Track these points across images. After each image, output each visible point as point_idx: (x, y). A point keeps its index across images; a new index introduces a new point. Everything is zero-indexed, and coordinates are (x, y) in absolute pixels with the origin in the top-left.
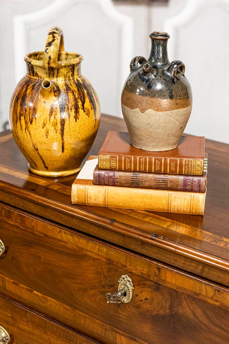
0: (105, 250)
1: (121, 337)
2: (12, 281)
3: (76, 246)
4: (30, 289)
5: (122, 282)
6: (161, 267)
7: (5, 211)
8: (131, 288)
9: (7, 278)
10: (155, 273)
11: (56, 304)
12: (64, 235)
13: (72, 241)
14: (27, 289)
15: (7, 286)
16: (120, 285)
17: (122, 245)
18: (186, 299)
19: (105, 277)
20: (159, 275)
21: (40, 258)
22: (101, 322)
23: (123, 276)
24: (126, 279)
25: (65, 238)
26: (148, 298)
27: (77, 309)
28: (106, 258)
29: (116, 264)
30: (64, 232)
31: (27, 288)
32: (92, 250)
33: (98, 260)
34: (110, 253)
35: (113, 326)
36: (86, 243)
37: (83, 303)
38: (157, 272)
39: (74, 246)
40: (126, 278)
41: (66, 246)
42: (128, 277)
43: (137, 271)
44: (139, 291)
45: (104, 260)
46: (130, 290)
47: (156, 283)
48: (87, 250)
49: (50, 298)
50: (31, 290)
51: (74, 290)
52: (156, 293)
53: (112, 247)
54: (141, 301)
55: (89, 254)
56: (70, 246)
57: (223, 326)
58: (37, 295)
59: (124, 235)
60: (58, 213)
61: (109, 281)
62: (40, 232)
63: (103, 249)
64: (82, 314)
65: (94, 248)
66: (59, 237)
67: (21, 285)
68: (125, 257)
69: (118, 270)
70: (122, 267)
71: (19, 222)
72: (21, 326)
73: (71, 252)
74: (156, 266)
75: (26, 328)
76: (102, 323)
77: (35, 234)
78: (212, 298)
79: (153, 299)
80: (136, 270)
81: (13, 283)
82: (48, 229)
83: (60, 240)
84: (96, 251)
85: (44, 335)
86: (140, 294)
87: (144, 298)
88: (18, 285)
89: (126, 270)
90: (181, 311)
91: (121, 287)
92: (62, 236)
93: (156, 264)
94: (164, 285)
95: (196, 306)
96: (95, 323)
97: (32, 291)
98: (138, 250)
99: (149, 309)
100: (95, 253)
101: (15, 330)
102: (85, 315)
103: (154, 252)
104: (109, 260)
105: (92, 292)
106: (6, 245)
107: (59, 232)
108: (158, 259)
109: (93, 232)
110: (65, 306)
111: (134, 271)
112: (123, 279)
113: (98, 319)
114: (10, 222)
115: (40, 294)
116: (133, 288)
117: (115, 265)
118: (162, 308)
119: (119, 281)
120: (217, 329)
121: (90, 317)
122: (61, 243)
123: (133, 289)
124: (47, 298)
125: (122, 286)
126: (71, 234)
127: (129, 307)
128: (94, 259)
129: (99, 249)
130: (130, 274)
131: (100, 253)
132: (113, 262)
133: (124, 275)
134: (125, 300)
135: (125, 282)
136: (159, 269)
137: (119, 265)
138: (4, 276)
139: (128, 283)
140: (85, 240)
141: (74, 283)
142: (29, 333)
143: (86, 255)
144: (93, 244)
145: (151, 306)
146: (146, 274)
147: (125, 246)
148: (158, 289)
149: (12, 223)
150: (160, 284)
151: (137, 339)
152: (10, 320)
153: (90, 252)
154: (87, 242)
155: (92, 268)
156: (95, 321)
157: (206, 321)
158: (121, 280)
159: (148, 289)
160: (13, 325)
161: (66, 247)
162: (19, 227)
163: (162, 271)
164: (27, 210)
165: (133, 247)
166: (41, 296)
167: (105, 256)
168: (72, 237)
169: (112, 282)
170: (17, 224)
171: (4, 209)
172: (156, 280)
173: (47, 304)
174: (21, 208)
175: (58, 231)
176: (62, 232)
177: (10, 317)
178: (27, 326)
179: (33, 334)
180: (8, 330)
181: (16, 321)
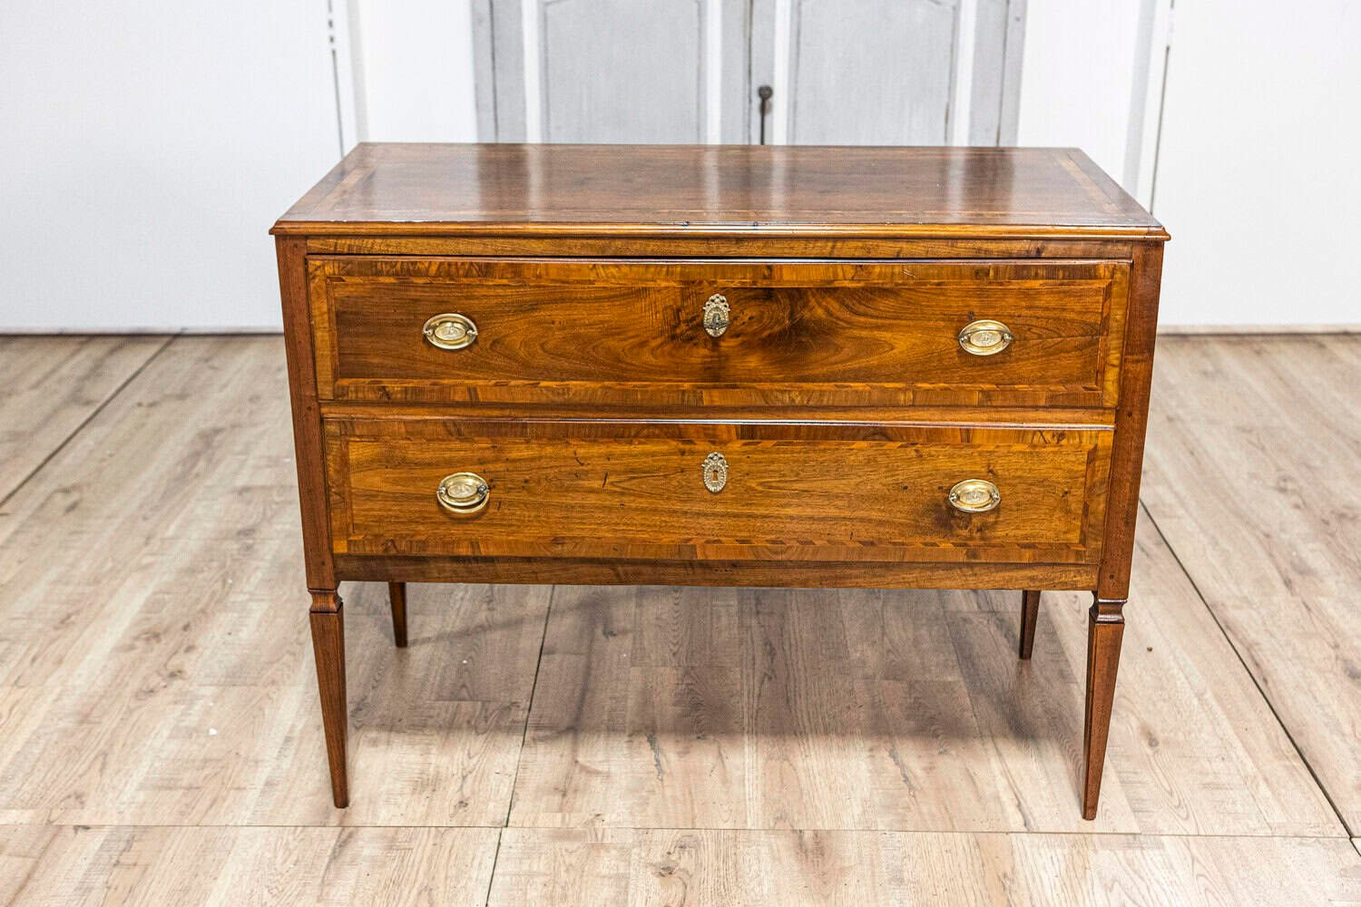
0: (679, 269)
2: (493, 382)
3: (625, 281)
4: (531, 382)
5: (710, 307)
6: (772, 264)
7: (478, 268)
8: (726, 311)
10: (764, 275)
11: (588, 387)
12: (602, 270)
13: (616, 275)
14: (527, 385)
15: (480, 396)
16: (706, 314)
18: (814, 296)
20: (771, 274)
21: (553, 322)
22: (675, 383)
23: (712, 298)
24: (717, 300)
25: (603, 275)
26: (753, 316)
27: (629, 380)
28: (680, 281)
29: (697, 284)
30: (603, 266)
31: (526, 382)
32: (655, 277)
33: (667, 288)
34: (687, 270)
35: (697, 381)
36: (643, 270)
37: (639, 366)
38: (766, 272)
39: (621, 282)
41: (607, 286)
42: (719, 296)
43: (735, 282)
44: (738, 311)
45: (676, 285)
46: (725, 314)
47: (765, 289)
48: (646, 280)
49: (574, 383)
51: (624, 351)
52: (767, 304)
54: (744, 323)
56: (614, 284)
57: (871, 312)
58: (549, 387)
60: (585, 241)
61: (687, 314)
62: (553, 280)
63: (674, 269)
64: (639, 383)
65: (659, 272)
66: (592, 276)
67: (513, 383)
68: (713, 269)
69: (704, 291)
70: (708, 286)
71: (509, 276)
72: (514, 455)
73: (614, 293)
75: (526, 454)
76: (677, 384)
77: (543, 286)
78: (852, 279)
79: (761, 314)
80: (732, 283)
82: (570, 270)
83: (595, 281)
84: (661, 277)
85: (564, 450)
86: (742, 313)
87: (748, 318)
88: (506, 385)
89: (716, 288)
90: (807, 314)
91: (709, 315)
92: (597, 273)
93: (765, 262)
94: (779, 287)
95: (829, 300)
96: (663, 389)
97: (535, 385)
98: (731, 253)
99: (757, 331)
100: (660, 280)
101: (500, 468)
102: (643, 383)
103: (758, 247)
107: (591, 268)
109: (653, 250)
110: (606, 383)
111: (730, 285)
112: (713, 301)
113: (668, 381)
114: (488, 283)
115: (553, 384)
116: (730, 310)
118: (777, 322)
119: (703, 308)
120: (862, 319)
121: (654, 383)
122: (598, 285)
123: (729, 312)
124: (568, 385)
125: (711, 313)
127: (723, 341)
128: (659, 290)
129: (667, 271)
130: (722, 292)
131: (668, 278)
133: (713, 295)
135: (716, 305)
136: (770, 267)
137: (704, 284)
138: (475, 381)
139: (721, 304)
140: (641, 266)
141: (621, 341)
142: (532, 460)
143: (644, 289)
144: (656, 268)
145: (759, 326)
146: (750, 283)
147: (710, 254)
148: (770, 297)
149: (492, 284)
150: (772, 290)
151: (738, 384)
152: (488, 454)
153: (653, 280)
154: (646, 268)
157: (845, 315)
158: (709, 305)
159: (752, 304)
160: (497, 460)
161: (604, 288)
162: (509, 286)
163: (774, 268)
164: (522, 253)
165: (723, 251)
166: (557, 385)
167: (678, 278)
168: (616, 269)
169: (693, 314)
170: (505, 281)
172: (766, 284)
173: (569, 395)
176: (597, 267)
177: (488, 448)
178: (527, 449)
179: (540, 458)
180: (483, 473)
181: (501, 450)
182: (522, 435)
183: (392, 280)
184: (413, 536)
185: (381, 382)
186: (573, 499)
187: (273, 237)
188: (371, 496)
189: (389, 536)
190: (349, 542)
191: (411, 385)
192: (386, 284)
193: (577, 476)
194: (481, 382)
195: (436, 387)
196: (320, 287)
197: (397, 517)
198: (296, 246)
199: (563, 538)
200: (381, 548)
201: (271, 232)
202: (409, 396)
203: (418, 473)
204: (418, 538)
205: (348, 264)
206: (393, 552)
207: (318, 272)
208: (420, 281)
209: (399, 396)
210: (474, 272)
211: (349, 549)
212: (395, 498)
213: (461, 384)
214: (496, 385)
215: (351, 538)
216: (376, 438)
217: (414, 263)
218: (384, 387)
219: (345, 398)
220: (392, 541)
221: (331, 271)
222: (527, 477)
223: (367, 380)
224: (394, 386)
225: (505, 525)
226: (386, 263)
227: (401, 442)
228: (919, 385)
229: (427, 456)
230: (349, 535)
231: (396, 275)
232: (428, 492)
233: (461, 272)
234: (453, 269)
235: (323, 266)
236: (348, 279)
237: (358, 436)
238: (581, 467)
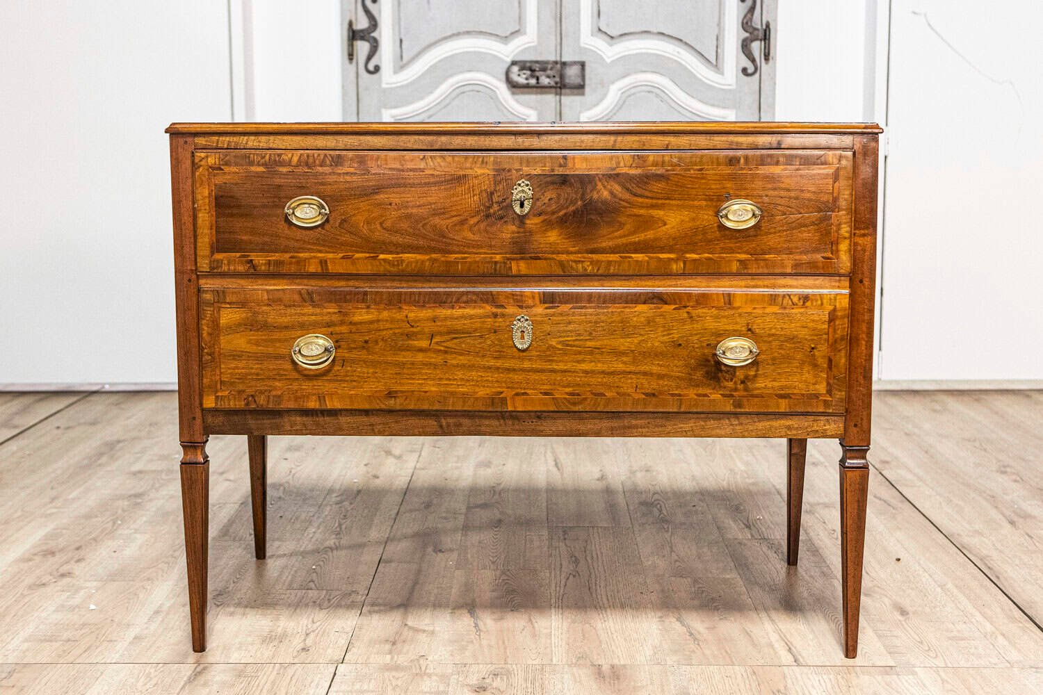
1: (517, 265)
2: (341, 256)
4: (372, 255)
6: (566, 154)
7: (330, 159)
8: (530, 193)
10: (560, 164)
12: (430, 161)
14: (367, 257)
15: (330, 268)
16: (514, 196)
17: (512, 147)
18: (600, 180)
20: (566, 164)
21: (390, 204)
23: (519, 182)
24: (523, 184)
25: (431, 164)
26: (552, 197)
27: (452, 253)
28: (493, 169)
29: (508, 172)
30: (431, 156)
31: (367, 255)
32: (473, 166)
34: (498, 160)
36: (463, 160)
37: (461, 242)
38: (562, 161)
39: (448, 170)
42: (525, 182)
44: (540, 193)
45: (490, 172)
46: (530, 196)
47: (561, 176)
48: (466, 168)
49: (407, 255)
51: (447, 228)
52: (563, 188)
54: (544, 204)
56: (440, 171)
57: (647, 194)
58: (384, 259)
60: (417, 137)
62: (391, 169)
64: (460, 256)
65: (475, 162)
66: (423, 165)
67: (357, 255)
69: (512, 177)
70: (515, 172)
71: (356, 165)
72: (357, 318)
73: (440, 179)
75: (366, 317)
77: (384, 174)
78: (631, 167)
79: (559, 196)
80: (535, 170)
82: (404, 160)
83: (425, 169)
85: (398, 314)
86: (543, 196)
87: (548, 199)
88: (350, 258)
89: (521, 174)
90: (595, 196)
91: (516, 197)
93: (561, 153)
94: (572, 174)
95: (612, 183)
97: (375, 258)
98: (535, 146)
99: (555, 211)
100: (477, 168)
101: (345, 330)
102: (463, 255)
103: (555, 141)
104: (498, 170)
105: (475, 220)
107: (422, 159)
109: (471, 144)
110: (432, 255)
111: (533, 172)
112: (519, 185)
113: (484, 253)
114: (339, 171)
115: (390, 257)
116: (533, 192)
118: (571, 203)
119: (513, 191)
120: (640, 200)
121: (472, 256)
122: (426, 173)
124: (402, 257)
125: (518, 195)
126: (440, 155)
127: (528, 219)
128: (476, 176)
129: (483, 160)
130: (527, 177)
131: (483, 166)
133: (519, 180)
135: (522, 188)
136: (565, 157)
137: (512, 171)
138: (326, 254)
139: (526, 188)
140: (462, 156)
141: (446, 219)
142: (371, 323)
143: (464, 176)
144: (473, 158)
145: (557, 206)
148: (564, 182)
149: (343, 172)
150: (567, 176)
152: (335, 318)
153: (471, 168)
157: (627, 196)
158: (516, 189)
159: (551, 188)
160: (342, 323)
161: (433, 175)
162: (354, 174)
166: (393, 258)
169: (504, 196)
170: (352, 170)
172: (562, 172)
175: (422, 157)
176: (426, 157)
177: (335, 313)
178: (368, 313)
179: (378, 321)
180: (330, 335)
181: (346, 314)
182: (364, 301)
183: (261, 169)
184: (270, 391)
185: (249, 256)
186: (404, 357)
187: (168, 134)
188: (236, 356)
189: (249, 391)
190: (217, 397)
191: (274, 258)
192: (257, 173)
193: (409, 336)
194: (331, 256)
195: (294, 260)
196: (204, 175)
197: (258, 374)
198: (186, 142)
199: (396, 392)
200: (243, 403)
201: (166, 131)
202: (271, 268)
203: (277, 335)
204: (274, 393)
205: (226, 156)
206: (253, 406)
207: (202, 163)
208: (284, 170)
209: (263, 268)
210: (328, 162)
211: (216, 403)
212: (259, 358)
213: (315, 257)
214: (343, 258)
215: (219, 394)
216: (243, 304)
217: (280, 155)
218: (251, 260)
219: (219, 271)
220: (252, 396)
221: (213, 162)
222: (367, 338)
223: (238, 255)
224: (260, 259)
225: (347, 381)
226: (257, 154)
227: (264, 308)
228: (688, 255)
229: (285, 320)
230: (216, 392)
231: (264, 165)
232: (284, 351)
233: (317, 162)
234: (311, 160)
235: (207, 157)
236: (226, 169)
237: (228, 303)
238: (412, 329)
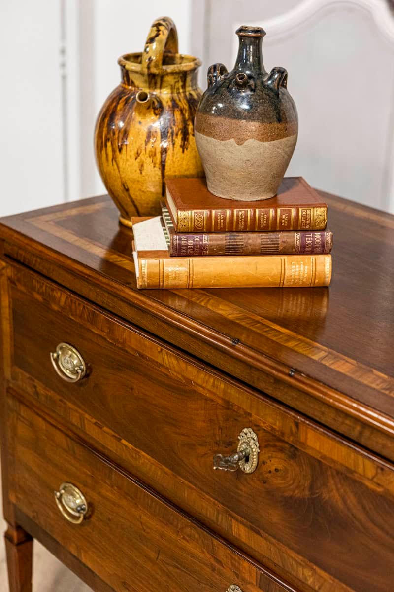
0: (222, 386)
1: (238, 526)
2: (94, 421)
3: (183, 376)
4: (117, 435)
5: (243, 439)
6: (300, 421)
7: (87, 313)
8: (256, 450)
9: (87, 416)
10: (291, 431)
11: (152, 463)
12: (166, 357)
13: (177, 368)
14: (113, 436)
15: (87, 428)
16: (240, 444)
17: (246, 381)
18: (333, 477)
19: (220, 428)
20: (297, 433)
21: (132, 389)
22: (212, 499)
23: (245, 430)
24: (249, 435)
25: (167, 363)
26: (279, 468)
27: (180, 475)
28: (223, 399)
29: (236, 410)
30: (167, 353)
31: (113, 433)
32: (204, 385)
33: (212, 400)
34: (229, 391)
35: (229, 507)
36: (196, 373)
37: (188, 466)
38: (294, 428)
39: (180, 376)
40: (250, 433)
41: (169, 374)
42: (252, 432)
43: (266, 423)
44: (267, 456)
45: (220, 401)
46: (255, 453)
47: (292, 446)
48: (197, 384)
49: (143, 453)
50: (118, 438)
51: (177, 444)
52: (291, 462)
53: (232, 383)
54: (270, 472)
55: (201, 390)
56: (173, 374)
58: (126, 446)
59: (250, 366)
60: (160, 323)
61: (226, 436)
62: (133, 349)
63: (219, 384)
64: (186, 482)
65: (207, 382)
66: (159, 360)
67: (105, 429)
68: (249, 401)
69: (240, 419)
70: (245, 416)
71: (106, 331)
72: (104, 492)
73: (174, 385)
74: (293, 419)
75: (110, 495)
76: (214, 500)
77: (127, 352)
78: (372, 480)
79: (286, 471)
80: (264, 423)
81: (95, 424)
82: (145, 346)
83: (161, 365)
84: (209, 387)
85: (134, 510)
86: (269, 460)
87: (274, 468)
88: (101, 428)
89: (251, 422)
91: (241, 446)
92: (163, 358)
93: (293, 417)
94: (304, 450)
95: (348, 490)
96: (203, 499)
97: (119, 440)
98: (270, 392)
99: (281, 486)
100: (208, 390)
101: (96, 497)
104: (227, 402)
105: (202, 450)
106: (89, 365)
107: (159, 352)
108: (297, 408)
109: (207, 356)
110: (164, 467)
111: (262, 424)
112: (246, 434)
113: (208, 494)
114: (93, 330)
115: (130, 445)
116: (259, 451)
117: (234, 411)
118: (298, 487)
119: (239, 437)
121: (198, 490)
122: (162, 369)
123: (259, 453)
124: (139, 452)
125: (243, 446)
126: (175, 356)
127: (252, 480)
128: (207, 399)
129: (214, 383)
130: (255, 428)
131: (214, 391)
132: (232, 406)
133: (247, 428)
134: (248, 468)
135: (248, 439)
136: (297, 425)
137: (242, 412)
138: (83, 413)
139: (252, 441)
140: (195, 368)
141: (176, 433)
142: (114, 504)
143: (195, 391)
144: (206, 375)
145: (283, 482)
146: (278, 431)
147: (251, 383)
148: (294, 455)
149: (96, 332)
150: (296, 449)
151: (261, 532)
152: (89, 481)
153: (201, 387)
154: (198, 372)
155: (203, 412)
156: (204, 496)
157: (362, 516)
158: (243, 437)
159: (280, 455)
160: (93, 489)
161: (167, 375)
162: (105, 339)
163: (301, 427)
164: (118, 313)
165: (261, 386)
166: (132, 448)
167: (221, 395)
168: (176, 362)
169: (230, 438)
170: (103, 334)
171: (86, 310)
172: (292, 441)
173: (139, 462)
174: (110, 309)
175: (159, 350)
176: (163, 352)
177: (89, 475)
178: (112, 492)
179: (119, 505)
180: (85, 496)
181: (96, 482)
184: (47, 517)
185: (34, 381)
186: (136, 556)
188: (27, 468)
189: (35, 507)
190: (17, 497)
191: (49, 393)
192: (37, 300)
193: (141, 538)
196: (6, 285)
197: (39, 495)
199: (130, 586)
200: (31, 514)
202: (49, 402)
204: (49, 520)
205: (18, 272)
206: (38, 522)
207: (4, 272)
208: (55, 307)
209: (43, 398)
210: (86, 316)
211: (16, 502)
213: (77, 411)
215: (18, 495)
216: (31, 425)
217: (52, 290)
218: (36, 386)
219: (18, 383)
220: (37, 513)
221: (10, 274)
222: (111, 517)
223: (28, 376)
224: (41, 388)
226: (38, 282)
229: (56, 458)
230: (16, 492)
231: (42, 294)
233: (78, 312)
234: (74, 307)
235: (7, 267)
236: (19, 286)
238: (143, 532)
